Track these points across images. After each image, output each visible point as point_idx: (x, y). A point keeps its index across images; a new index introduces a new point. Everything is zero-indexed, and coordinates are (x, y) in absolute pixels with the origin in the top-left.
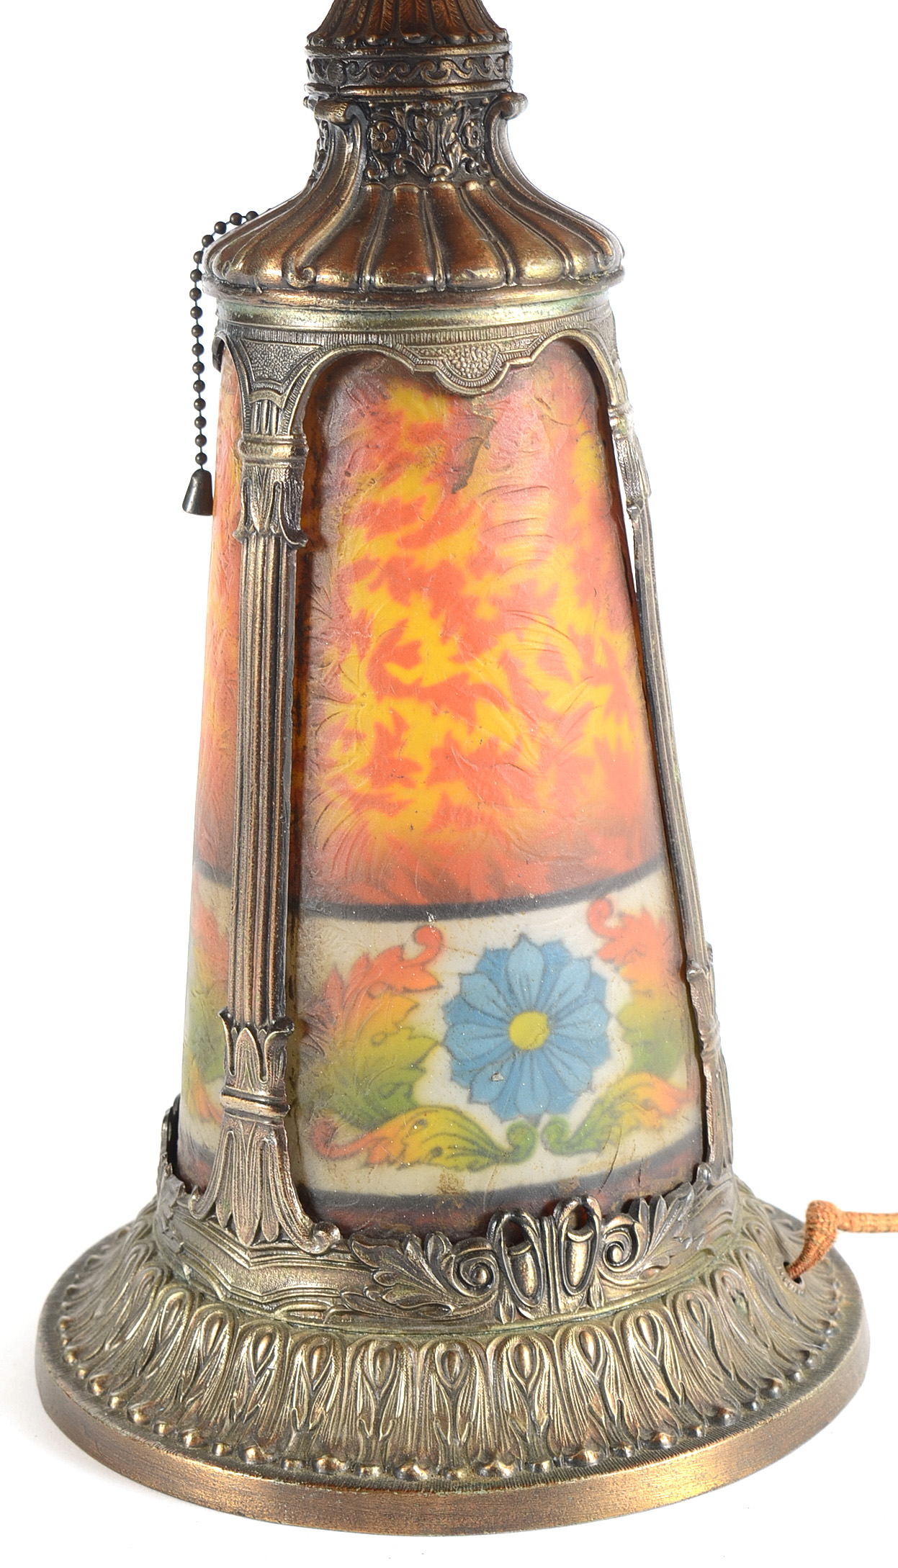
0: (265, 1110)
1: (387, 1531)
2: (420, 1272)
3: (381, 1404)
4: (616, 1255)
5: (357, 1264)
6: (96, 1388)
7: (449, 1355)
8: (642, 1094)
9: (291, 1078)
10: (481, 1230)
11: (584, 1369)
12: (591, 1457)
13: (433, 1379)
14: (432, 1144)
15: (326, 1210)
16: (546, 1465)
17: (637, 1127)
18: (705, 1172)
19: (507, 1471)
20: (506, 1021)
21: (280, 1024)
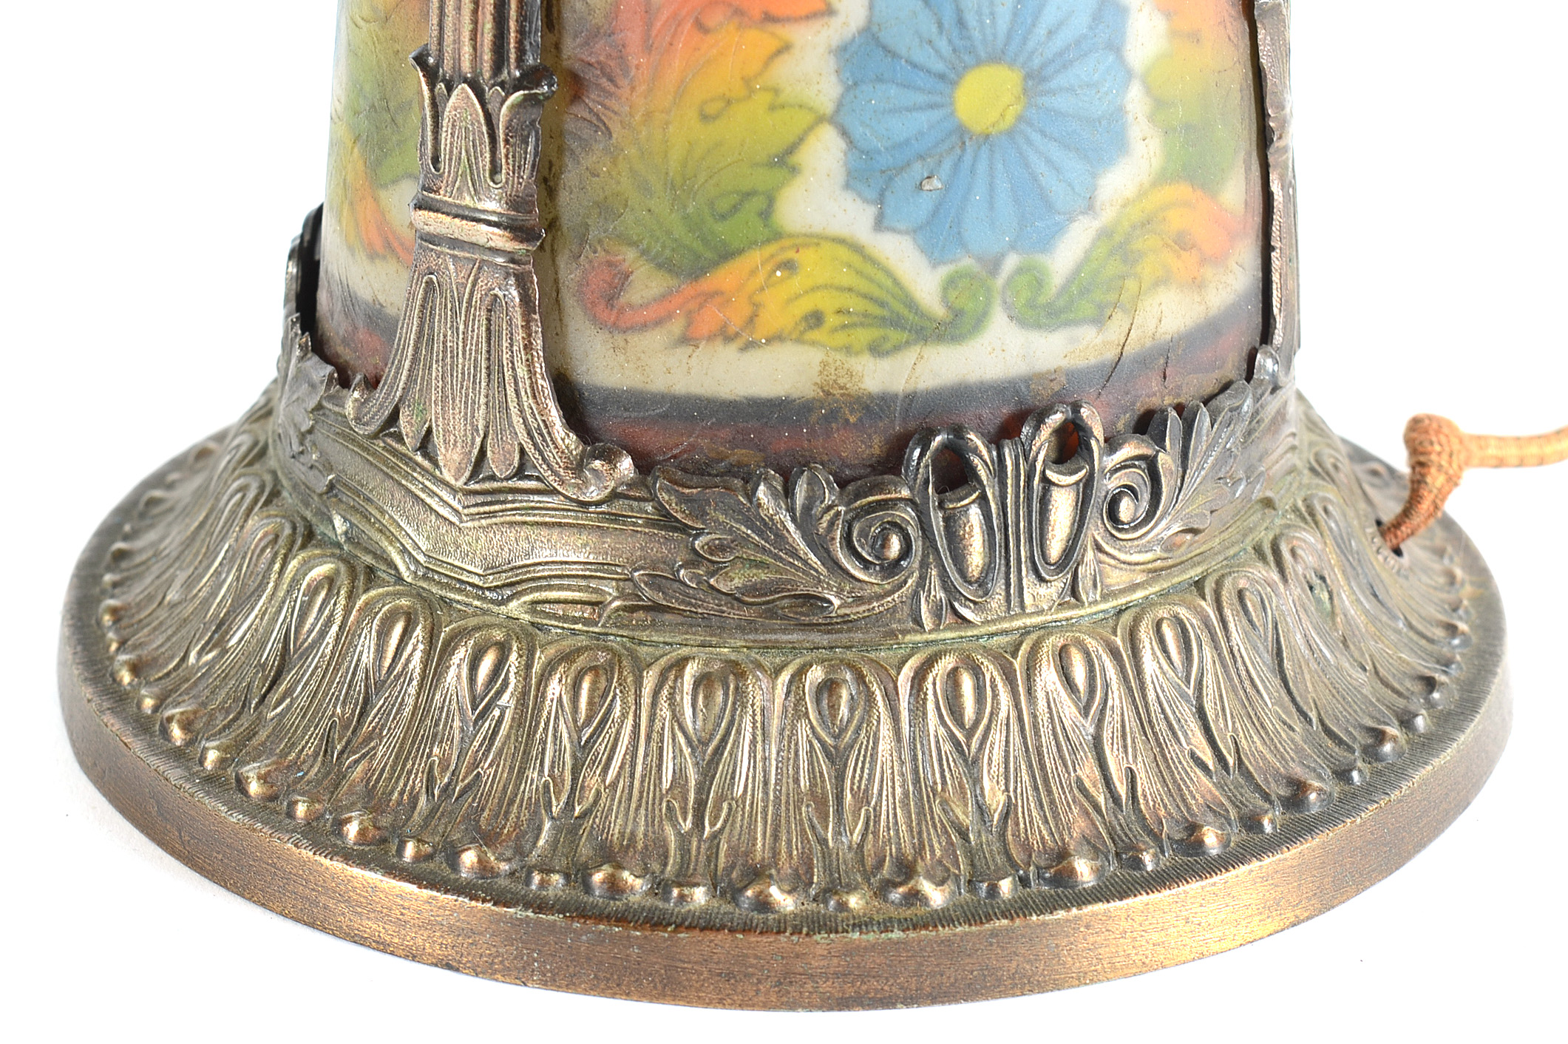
0: (499, 239)
1: (721, 1003)
2: (780, 537)
3: (707, 773)
4: (1126, 509)
5: (665, 521)
6: (177, 733)
7: (829, 687)
8: (1176, 221)
9: (548, 180)
10: (892, 462)
11: (1069, 710)
12: (1084, 870)
13: (803, 731)
14: (806, 305)
15: (607, 423)
16: (1006, 886)
17: (1161, 281)
18: (1265, 363)
19: (937, 897)
20: (949, 80)
21: (530, 78)
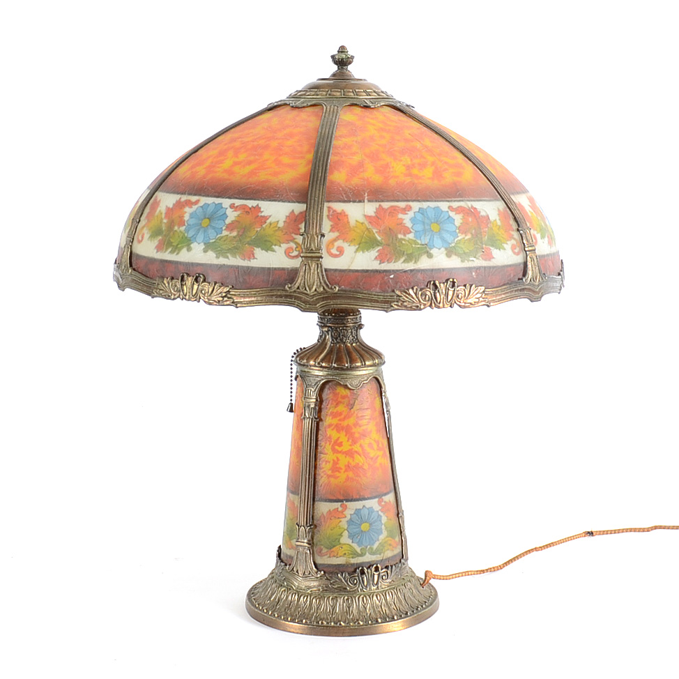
0: (306, 544)
1: (336, 636)
2: (341, 581)
3: (333, 610)
4: (384, 577)
5: (327, 579)
6: (265, 611)
7: (348, 599)
8: (389, 542)
9: (312, 538)
10: (355, 571)
11: (377, 602)
12: (380, 621)
13: (345, 605)
14: (344, 552)
15: (319, 567)
16: (370, 622)
17: (388, 550)
18: (403, 561)
19: (361, 623)
20: (360, 525)
21: (310, 525)
